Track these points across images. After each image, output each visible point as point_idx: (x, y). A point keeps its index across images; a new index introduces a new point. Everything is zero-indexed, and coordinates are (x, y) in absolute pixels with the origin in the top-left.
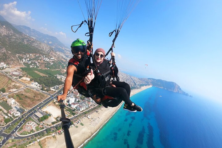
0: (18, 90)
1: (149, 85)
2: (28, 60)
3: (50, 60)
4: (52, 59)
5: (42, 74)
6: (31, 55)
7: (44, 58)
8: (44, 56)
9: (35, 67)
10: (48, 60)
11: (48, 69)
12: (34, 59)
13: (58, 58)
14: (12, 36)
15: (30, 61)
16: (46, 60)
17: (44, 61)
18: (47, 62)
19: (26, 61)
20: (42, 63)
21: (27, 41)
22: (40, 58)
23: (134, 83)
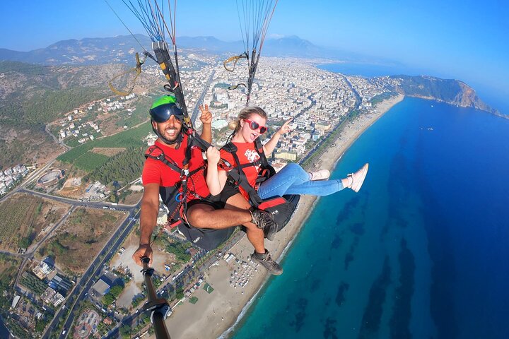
0: (57, 225)
1: (395, 94)
2: (72, 126)
3: (126, 103)
4: (130, 99)
5: (109, 152)
6: (76, 112)
7: (111, 104)
8: (109, 100)
9: (92, 138)
10: (121, 104)
11: (125, 129)
12: (85, 120)
13: (152, 84)
14: (25, 87)
15: (76, 128)
16: (114, 108)
17: (112, 111)
18: (119, 111)
19: (69, 134)
20: (107, 121)
21: (65, 79)
22: (100, 109)
23: (357, 94)
